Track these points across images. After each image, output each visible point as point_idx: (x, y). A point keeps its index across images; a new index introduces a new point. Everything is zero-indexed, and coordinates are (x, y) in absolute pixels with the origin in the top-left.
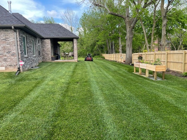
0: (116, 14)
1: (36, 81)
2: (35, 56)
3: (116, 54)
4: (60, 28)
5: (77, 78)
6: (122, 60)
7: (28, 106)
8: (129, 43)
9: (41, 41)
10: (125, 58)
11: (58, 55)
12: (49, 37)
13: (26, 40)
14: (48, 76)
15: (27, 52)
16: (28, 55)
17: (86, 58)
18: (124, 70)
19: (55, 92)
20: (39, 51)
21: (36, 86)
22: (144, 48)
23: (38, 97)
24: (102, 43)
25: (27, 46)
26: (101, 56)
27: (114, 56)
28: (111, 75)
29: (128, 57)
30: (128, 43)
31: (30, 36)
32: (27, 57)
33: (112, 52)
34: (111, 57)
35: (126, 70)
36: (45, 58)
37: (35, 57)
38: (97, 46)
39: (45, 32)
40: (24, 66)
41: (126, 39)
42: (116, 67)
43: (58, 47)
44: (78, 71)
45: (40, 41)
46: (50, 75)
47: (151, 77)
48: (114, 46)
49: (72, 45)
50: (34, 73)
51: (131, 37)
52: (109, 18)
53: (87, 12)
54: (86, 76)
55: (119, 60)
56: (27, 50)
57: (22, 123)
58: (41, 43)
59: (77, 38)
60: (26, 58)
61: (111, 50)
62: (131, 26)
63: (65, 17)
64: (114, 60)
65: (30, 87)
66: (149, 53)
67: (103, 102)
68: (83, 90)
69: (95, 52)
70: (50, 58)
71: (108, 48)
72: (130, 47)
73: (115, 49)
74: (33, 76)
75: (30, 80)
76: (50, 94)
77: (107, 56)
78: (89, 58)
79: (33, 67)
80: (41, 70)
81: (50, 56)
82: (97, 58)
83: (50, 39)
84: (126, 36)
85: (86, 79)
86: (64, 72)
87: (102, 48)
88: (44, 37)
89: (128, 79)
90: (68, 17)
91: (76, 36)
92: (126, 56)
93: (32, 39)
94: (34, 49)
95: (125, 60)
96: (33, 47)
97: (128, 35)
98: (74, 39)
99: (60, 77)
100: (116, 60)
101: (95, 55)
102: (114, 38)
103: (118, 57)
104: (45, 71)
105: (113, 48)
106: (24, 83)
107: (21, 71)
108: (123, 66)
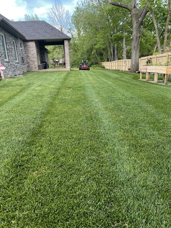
0: (119, 4)
1: (21, 87)
2: (17, 61)
3: (119, 61)
4: (47, 26)
5: (69, 84)
6: (126, 69)
7: (13, 107)
8: (136, 45)
9: (24, 44)
10: (130, 65)
11: (46, 63)
12: (33, 39)
13: (5, 40)
14: (34, 83)
15: (8, 55)
16: (9, 59)
17: (81, 66)
18: (128, 78)
19: (43, 96)
20: (22, 57)
21: (21, 91)
22: (155, 50)
23: (24, 100)
24: (101, 46)
25: (7, 48)
26: (100, 66)
27: (117, 63)
28: (111, 81)
29: (134, 63)
30: (134, 44)
31: (9, 35)
32: (8, 62)
33: (114, 59)
34: (112, 65)
35: (130, 77)
36: (31, 67)
37: (17, 63)
38: (94, 51)
39: (28, 33)
40: (6, 72)
41: (132, 39)
42: (118, 75)
43: (46, 54)
44: (70, 78)
45: (22, 45)
46: (37, 81)
47: (160, 83)
48: (117, 50)
49: (63, 52)
50: (18, 80)
51: (138, 35)
52: (109, 10)
53: (81, 5)
54: (80, 83)
55: (122, 68)
56: (8, 53)
57: (7, 119)
58: (24, 47)
59: (69, 39)
60: (6, 62)
61: (113, 56)
62: (139, 21)
63: (53, 14)
64: (117, 68)
65: (14, 92)
66: (161, 55)
67: (99, 103)
68: (76, 93)
69: (92, 60)
70: (37, 66)
71: (109, 54)
72: (137, 50)
73: (117, 55)
74: (18, 82)
75: (14, 86)
76: (37, 98)
77: (107, 65)
78: (85, 66)
79: (16, 75)
80: (26, 78)
81: (36, 64)
82: (96, 68)
83: (34, 42)
84: (132, 34)
85: (80, 85)
86: (53, 79)
87: (101, 54)
88: (27, 39)
89: (132, 84)
90: (57, 13)
91: (68, 37)
92: (132, 62)
93: (11, 39)
94: (15, 53)
95: (130, 67)
96: (14, 50)
97: (135, 33)
98: (65, 41)
99: (49, 84)
100: (119, 69)
101: (92, 64)
102: (116, 40)
103: (121, 65)
104: (30, 78)
105: (116, 53)
106: (8, 89)
107: (2, 77)
108: (127, 74)
